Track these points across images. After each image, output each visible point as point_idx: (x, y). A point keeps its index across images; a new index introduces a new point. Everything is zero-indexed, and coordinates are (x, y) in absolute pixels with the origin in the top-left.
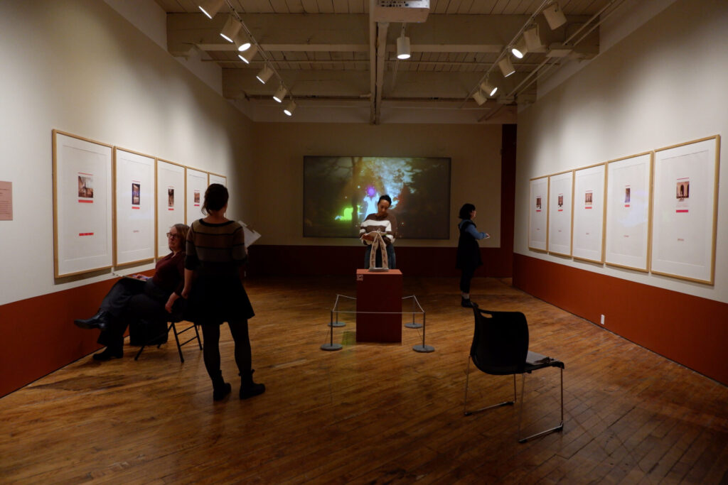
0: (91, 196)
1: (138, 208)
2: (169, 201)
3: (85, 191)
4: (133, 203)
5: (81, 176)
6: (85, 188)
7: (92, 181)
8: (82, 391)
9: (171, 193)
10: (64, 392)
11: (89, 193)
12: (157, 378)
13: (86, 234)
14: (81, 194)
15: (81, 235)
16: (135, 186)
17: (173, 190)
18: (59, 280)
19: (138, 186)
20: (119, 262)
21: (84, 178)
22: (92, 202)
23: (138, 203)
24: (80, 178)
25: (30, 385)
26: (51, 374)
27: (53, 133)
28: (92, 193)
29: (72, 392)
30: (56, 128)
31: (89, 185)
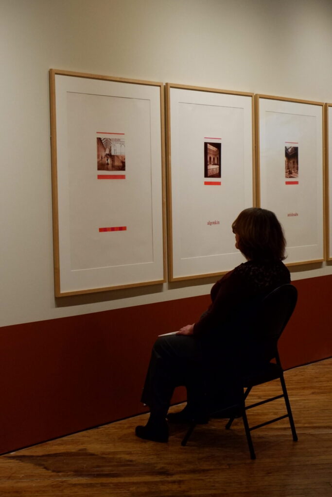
0: (123, 168)
1: (219, 183)
2: (288, 168)
3: (109, 161)
4: (206, 175)
5: (102, 136)
6: (110, 155)
7: (122, 143)
8: (60, 474)
9: (292, 155)
10: (41, 471)
11: (117, 163)
12: (172, 475)
13: (113, 229)
14: (101, 166)
15: (102, 230)
16: (210, 147)
17: (296, 150)
18: (62, 300)
19: (218, 146)
20: (177, 275)
21: (108, 141)
22: (123, 177)
23: (219, 175)
24: (99, 140)
25: (12, 454)
26: (50, 442)
27: (51, 75)
28: (124, 163)
29: (50, 473)
30: (55, 67)
31: (116, 150)
